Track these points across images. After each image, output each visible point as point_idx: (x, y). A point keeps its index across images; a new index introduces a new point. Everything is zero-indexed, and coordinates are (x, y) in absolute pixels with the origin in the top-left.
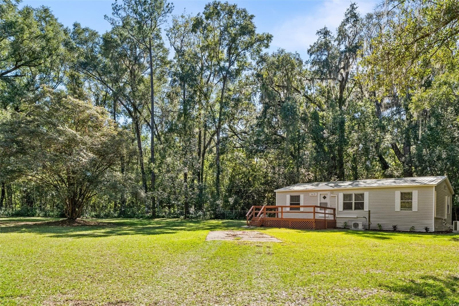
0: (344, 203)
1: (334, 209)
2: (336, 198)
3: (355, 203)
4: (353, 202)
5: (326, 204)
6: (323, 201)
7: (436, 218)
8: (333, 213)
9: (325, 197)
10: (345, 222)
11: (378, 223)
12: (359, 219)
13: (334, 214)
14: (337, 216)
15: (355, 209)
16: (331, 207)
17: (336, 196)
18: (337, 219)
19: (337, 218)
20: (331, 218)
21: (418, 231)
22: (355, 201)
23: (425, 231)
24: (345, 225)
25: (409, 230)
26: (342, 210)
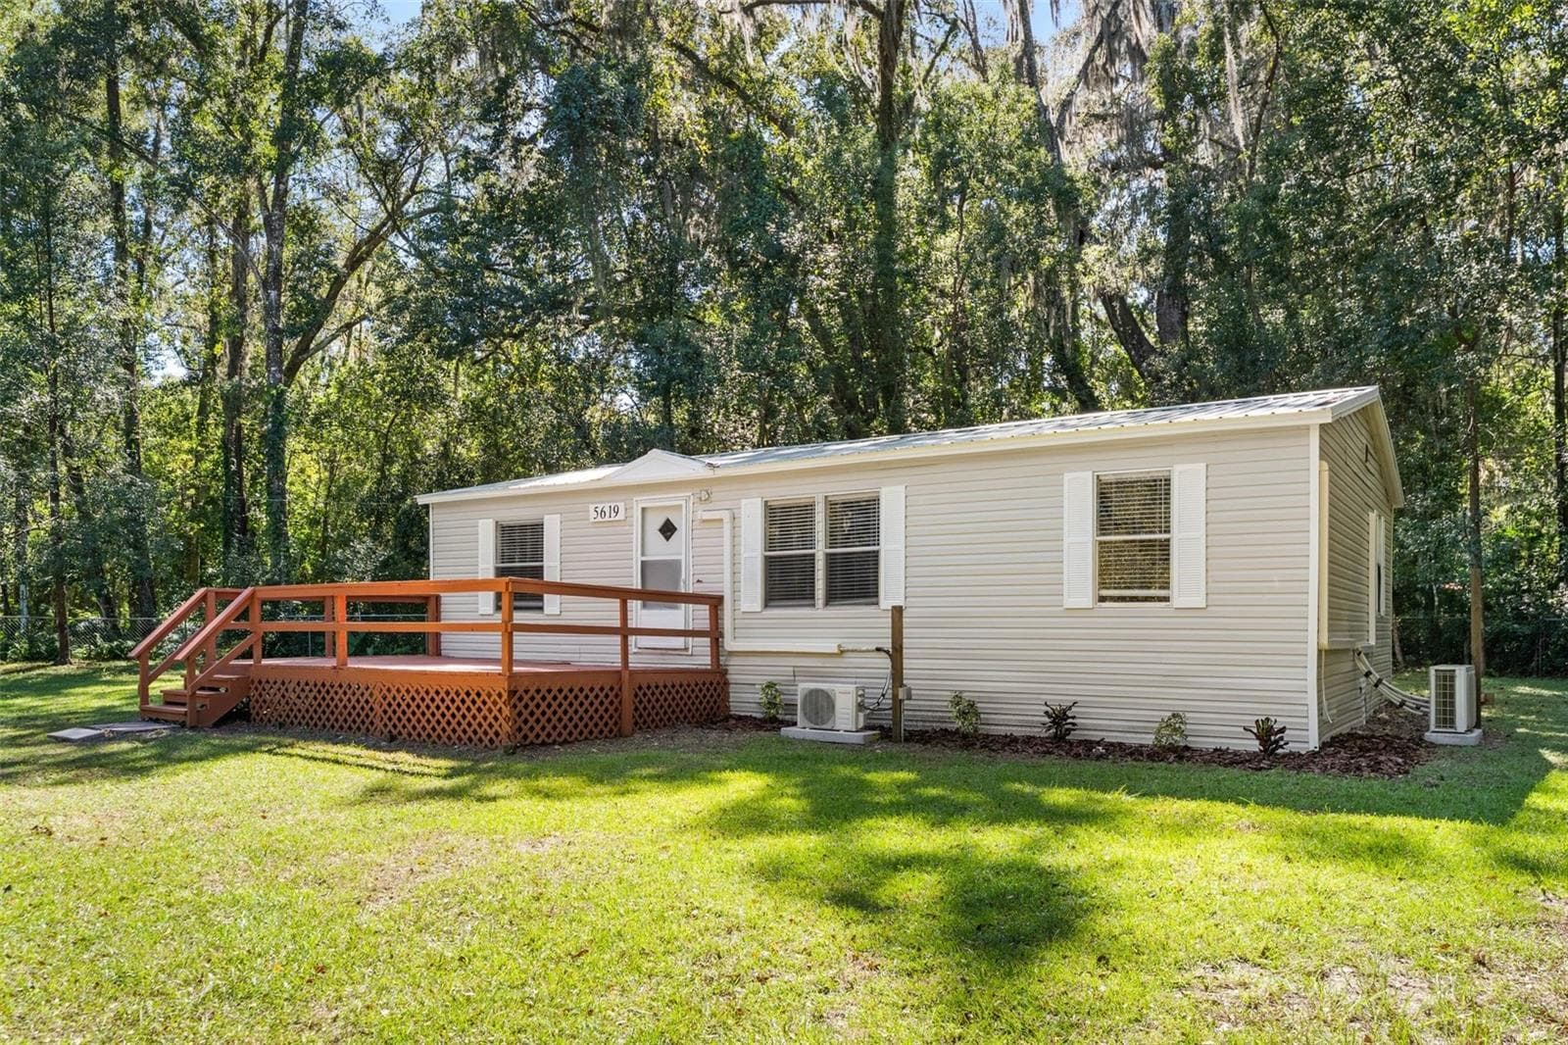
0: (769, 562)
1: (715, 603)
2: (727, 526)
3: (828, 556)
4: (820, 551)
5: (672, 567)
6: (660, 550)
7: (1330, 652)
8: (704, 624)
9: (668, 530)
10: (770, 685)
11: (959, 685)
12: (851, 660)
13: (715, 635)
14: (729, 644)
15: (831, 598)
16: (700, 589)
17: (726, 516)
18: (734, 661)
19: (731, 654)
20: (698, 656)
21: (1209, 744)
22: (832, 544)
23: (1254, 746)
24: (772, 704)
25: (1149, 740)
26: (757, 604)
